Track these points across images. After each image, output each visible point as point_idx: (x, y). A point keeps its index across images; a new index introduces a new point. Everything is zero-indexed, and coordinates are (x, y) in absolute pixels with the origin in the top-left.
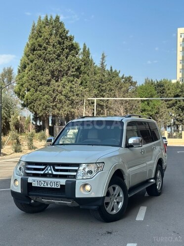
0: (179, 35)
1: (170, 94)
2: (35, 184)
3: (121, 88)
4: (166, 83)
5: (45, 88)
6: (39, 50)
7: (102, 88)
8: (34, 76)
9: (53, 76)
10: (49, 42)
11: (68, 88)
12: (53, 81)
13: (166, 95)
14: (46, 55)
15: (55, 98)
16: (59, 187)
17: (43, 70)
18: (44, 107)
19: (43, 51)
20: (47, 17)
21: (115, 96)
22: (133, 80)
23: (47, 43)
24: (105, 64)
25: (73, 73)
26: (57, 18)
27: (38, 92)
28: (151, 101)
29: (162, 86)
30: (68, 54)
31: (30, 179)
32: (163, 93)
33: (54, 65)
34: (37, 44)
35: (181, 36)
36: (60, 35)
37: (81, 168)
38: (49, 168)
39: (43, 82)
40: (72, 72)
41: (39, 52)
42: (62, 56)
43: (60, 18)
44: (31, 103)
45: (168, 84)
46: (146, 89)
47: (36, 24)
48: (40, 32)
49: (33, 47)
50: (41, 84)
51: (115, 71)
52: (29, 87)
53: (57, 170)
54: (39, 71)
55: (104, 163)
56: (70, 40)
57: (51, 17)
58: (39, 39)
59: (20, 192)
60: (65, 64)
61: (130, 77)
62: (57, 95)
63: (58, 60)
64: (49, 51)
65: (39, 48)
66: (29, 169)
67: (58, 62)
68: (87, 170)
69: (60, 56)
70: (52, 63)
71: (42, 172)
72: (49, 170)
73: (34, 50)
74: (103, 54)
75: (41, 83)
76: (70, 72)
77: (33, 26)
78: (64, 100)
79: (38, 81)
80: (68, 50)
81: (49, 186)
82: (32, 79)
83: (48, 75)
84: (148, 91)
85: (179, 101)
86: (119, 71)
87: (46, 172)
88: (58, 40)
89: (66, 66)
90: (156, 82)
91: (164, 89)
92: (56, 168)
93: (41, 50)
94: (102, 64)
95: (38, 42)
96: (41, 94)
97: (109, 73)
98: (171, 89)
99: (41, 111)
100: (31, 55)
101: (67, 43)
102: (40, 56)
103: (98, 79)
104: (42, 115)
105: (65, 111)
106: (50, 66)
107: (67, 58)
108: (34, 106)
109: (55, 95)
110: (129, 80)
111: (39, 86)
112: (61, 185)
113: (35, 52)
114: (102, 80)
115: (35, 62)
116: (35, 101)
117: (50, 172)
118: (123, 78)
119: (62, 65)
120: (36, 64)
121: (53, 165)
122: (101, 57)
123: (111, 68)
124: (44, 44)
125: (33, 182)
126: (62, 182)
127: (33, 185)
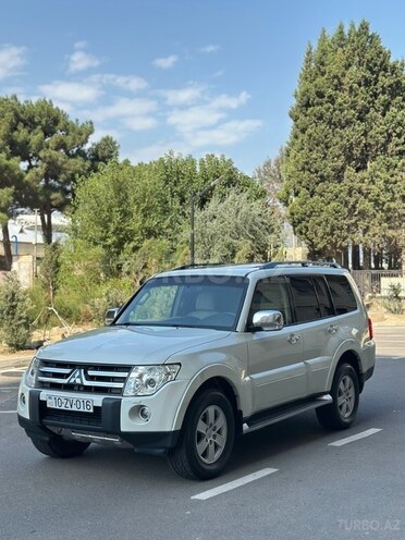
2: (51, 404)
5: (331, 188)
6: (318, 104)
8: (307, 163)
9: (349, 159)
10: (341, 84)
11: (381, 183)
12: (350, 171)
14: (332, 114)
15: (354, 207)
16: (91, 411)
17: (327, 148)
18: (328, 230)
19: (326, 106)
20: (341, 27)
23: (336, 86)
25: (398, 148)
26: (364, 27)
27: (316, 197)
30: (387, 106)
31: (44, 394)
33: (352, 134)
34: (313, 91)
36: (367, 65)
37: (134, 375)
38: (78, 374)
39: (325, 174)
40: (397, 145)
41: (318, 108)
42: (372, 110)
43: (370, 27)
44: (300, 222)
47: (315, 47)
48: (322, 64)
49: (305, 98)
50: (323, 179)
52: (298, 187)
53: (92, 378)
54: (317, 151)
55: (180, 364)
56: (393, 72)
57: (353, 26)
58: (320, 80)
59: (28, 417)
60: (378, 129)
62: (357, 202)
63: (362, 121)
64: (340, 105)
65: (317, 99)
66: (45, 374)
67: (361, 127)
68: (145, 378)
69: (368, 112)
70: (348, 131)
71: (65, 381)
72: (78, 378)
73: (308, 105)
75: (322, 177)
76: (391, 145)
77: (309, 53)
78: (372, 211)
79: (317, 172)
80: (386, 97)
81: (74, 409)
82: (303, 169)
83: (338, 157)
87: (72, 381)
88: (363, 76)
89: (381, 133)
92: (90, 373)
93: (322, 104)
95: (316, 86)
96: (323, 202)
99: (322, 238)
100: (302, 117)
101: (386, 81)
102: (320, 118)
104: (325, 247)
105: (374, 235)
106: (341, 137)
107: (384, 115)
108: (307, 228)
109: (352, 200)
111: (317, 184)
112: (95, 408)
113: (310, 109)
115: (309, 131)
116: (309, 216)
117: (78, 381)
119: (372, 133)
120: (310, 135)
121: (86, 367)
124: (330, 90)
125: (48, 400)
126: (98, 400)
127: (49, 405)
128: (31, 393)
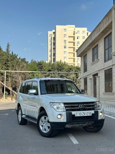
0: (49, 35)
1: (46, 69)
3: (19, 65)
4: (43, 63)
7: (8, 65)
13: (43, 70)
16: (91, 115)
21: (16, 70)
22: (26, 61)
24: (9, 50)
28: (35, 73)
29: (41, 65)
32: (42, 68)
35: (50, 36)
45: (44, 64)
46: (32, 66)
51: (15, 55)
61: (24, 58)
74: (8, 44)
81: (86, 115)
84: (33, 67)
85: (51, 74)
86: (17, 55)
90: (37, 62)
91: (42, 67)
94: (7, 50)
97: (11, 55)
98: (46, 67)
103: (5, 59)
110: (23, 60)
114: (7, 60)
118: (20, 59)
122: (7, 45)
123: (12, 52)
125: (76, 114)
126: (93, 112)
127: (76, 116)
128: (67, 113)
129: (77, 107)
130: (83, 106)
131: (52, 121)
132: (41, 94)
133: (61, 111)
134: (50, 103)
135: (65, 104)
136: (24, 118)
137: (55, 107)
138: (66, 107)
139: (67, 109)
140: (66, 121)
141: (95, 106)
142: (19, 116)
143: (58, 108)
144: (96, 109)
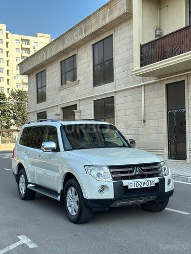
2: (131, 187)
31: (126, 183)
71: (133, 174)
81: (146, 186)
112: (156, 184)
117: (141, 173)
125: (130, 185)
126: (156, 180)
127: (129, 188)
128: (114, 184)
129: (131, 172)
130: (140, 171)
131: (90, 198)
132: (65, 150)
133: (104, 180)
134: (85, 166)
135: (110, 167)
136: (31, 189)
137: (94, 173)
138: (112, 173)
139: (114, 177)
140: (113, 197)
141: (160, 170)
142: (20, 185)
143: (99, 175)
144: (161, 175)
